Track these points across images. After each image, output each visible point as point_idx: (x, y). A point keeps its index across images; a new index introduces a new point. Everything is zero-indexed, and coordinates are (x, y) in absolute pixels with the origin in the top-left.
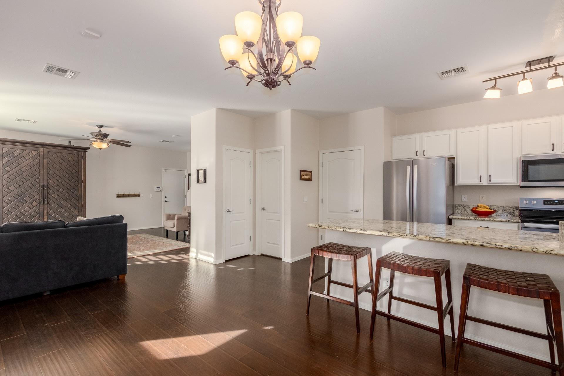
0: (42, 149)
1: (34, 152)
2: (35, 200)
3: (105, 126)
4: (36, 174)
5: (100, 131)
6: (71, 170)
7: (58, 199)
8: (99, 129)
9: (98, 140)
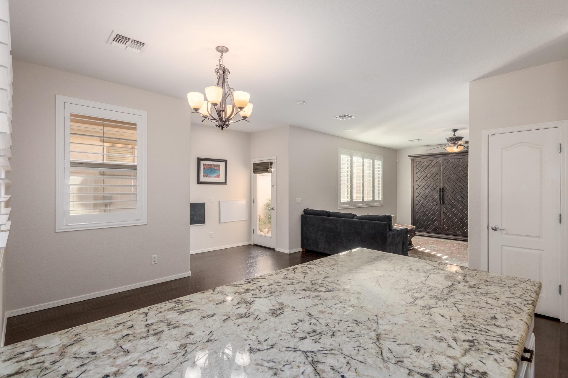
0: (440, 158)
1: (435, 162)
2: (435, 200)
3: (458, 129)
4: (436, 179)
5: (454, 135)
6: (463, 174)
7: (451, 200)
8: (454, 134)
9: (452, 145)
